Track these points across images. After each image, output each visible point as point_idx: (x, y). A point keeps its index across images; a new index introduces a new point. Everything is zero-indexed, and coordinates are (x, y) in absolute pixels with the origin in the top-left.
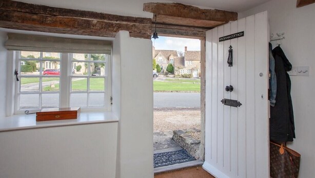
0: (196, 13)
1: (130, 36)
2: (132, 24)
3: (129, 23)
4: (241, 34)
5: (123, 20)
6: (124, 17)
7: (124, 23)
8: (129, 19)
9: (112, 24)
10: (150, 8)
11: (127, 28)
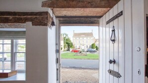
0: (82, 3)
1: (33, 25)
2: (34, 17)
3: (32, 17)
4: (121, 14)
5: (28, 15)
6: (29, 13)
7: (29, 17)
8: (32, 14)
9: (21, 18)
10: (47, 5)
11: (31, 20)
